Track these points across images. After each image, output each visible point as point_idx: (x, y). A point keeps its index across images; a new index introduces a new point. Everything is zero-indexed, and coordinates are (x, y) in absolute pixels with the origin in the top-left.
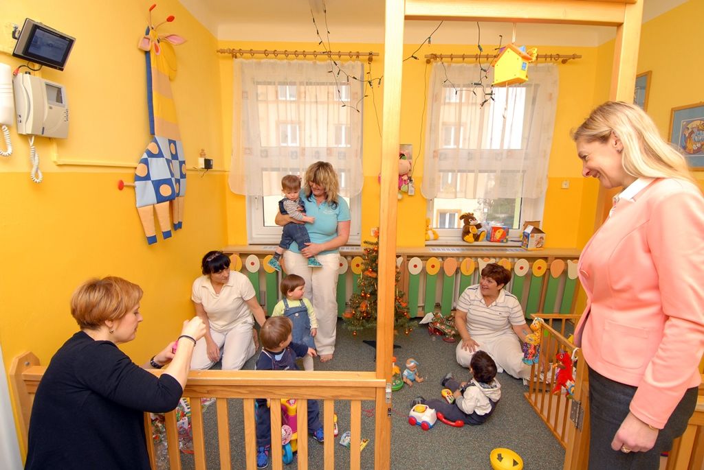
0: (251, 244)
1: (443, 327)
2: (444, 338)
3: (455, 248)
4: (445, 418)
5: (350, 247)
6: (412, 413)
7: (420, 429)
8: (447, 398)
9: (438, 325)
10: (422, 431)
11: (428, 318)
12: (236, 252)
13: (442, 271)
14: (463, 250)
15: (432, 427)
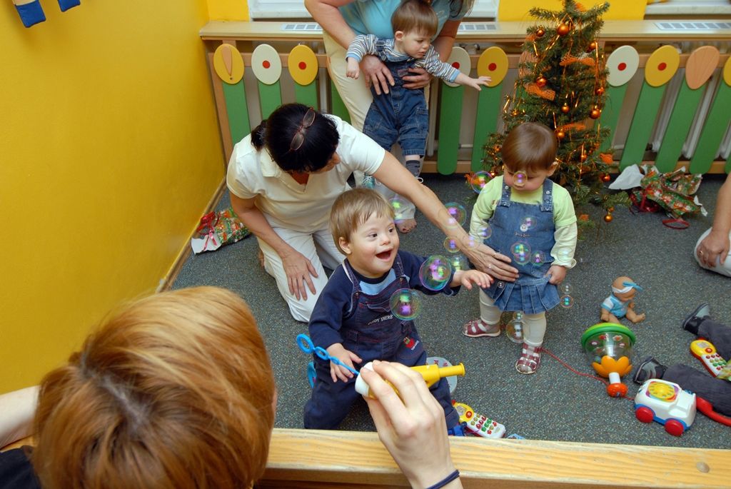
0: (256, 20)
1: (667, 198)
2: (664, 218)
3: (703, 22)
4: (714, 409)
5: (474, 24)
6: (643, 398)
7: (661, 431)
8: (707, 361)
9: (657, 194)
10: (667, 435)
11: (630, 177)
12: (228, 38)
13: (680, 77)
14: (723, 26)
15: (689, 429)
